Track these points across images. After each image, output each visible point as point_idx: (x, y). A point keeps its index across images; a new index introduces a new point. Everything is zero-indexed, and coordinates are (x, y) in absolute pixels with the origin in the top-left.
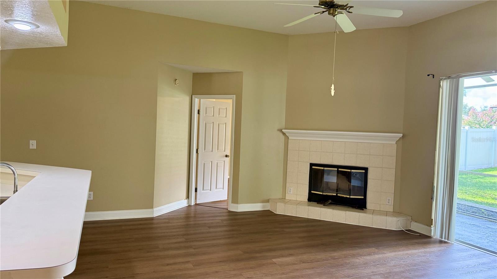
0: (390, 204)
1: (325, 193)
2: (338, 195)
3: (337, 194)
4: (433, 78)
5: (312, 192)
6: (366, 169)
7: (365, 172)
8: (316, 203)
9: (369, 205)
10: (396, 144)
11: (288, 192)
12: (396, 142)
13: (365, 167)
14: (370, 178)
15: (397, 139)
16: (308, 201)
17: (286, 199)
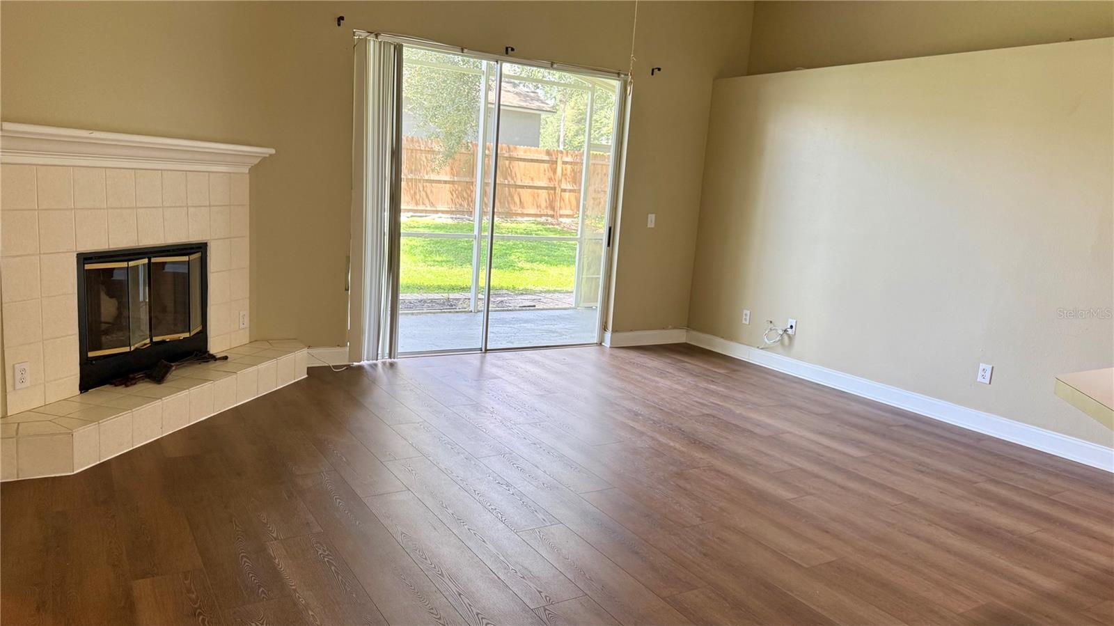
0: (245, 325)
1: (133, 345)
2: (156, 339)
3: (151, 340)
5: (91, 354)
6: (202, 248)
7: (202, 257)
9: (214, 347)
10: (249, 174)
11: (13, 386)
12: (249, 171)
13: (201, 243)
14: (212, 271)
15: (257, 161)
16: (81, 393)
17: (9, 415)
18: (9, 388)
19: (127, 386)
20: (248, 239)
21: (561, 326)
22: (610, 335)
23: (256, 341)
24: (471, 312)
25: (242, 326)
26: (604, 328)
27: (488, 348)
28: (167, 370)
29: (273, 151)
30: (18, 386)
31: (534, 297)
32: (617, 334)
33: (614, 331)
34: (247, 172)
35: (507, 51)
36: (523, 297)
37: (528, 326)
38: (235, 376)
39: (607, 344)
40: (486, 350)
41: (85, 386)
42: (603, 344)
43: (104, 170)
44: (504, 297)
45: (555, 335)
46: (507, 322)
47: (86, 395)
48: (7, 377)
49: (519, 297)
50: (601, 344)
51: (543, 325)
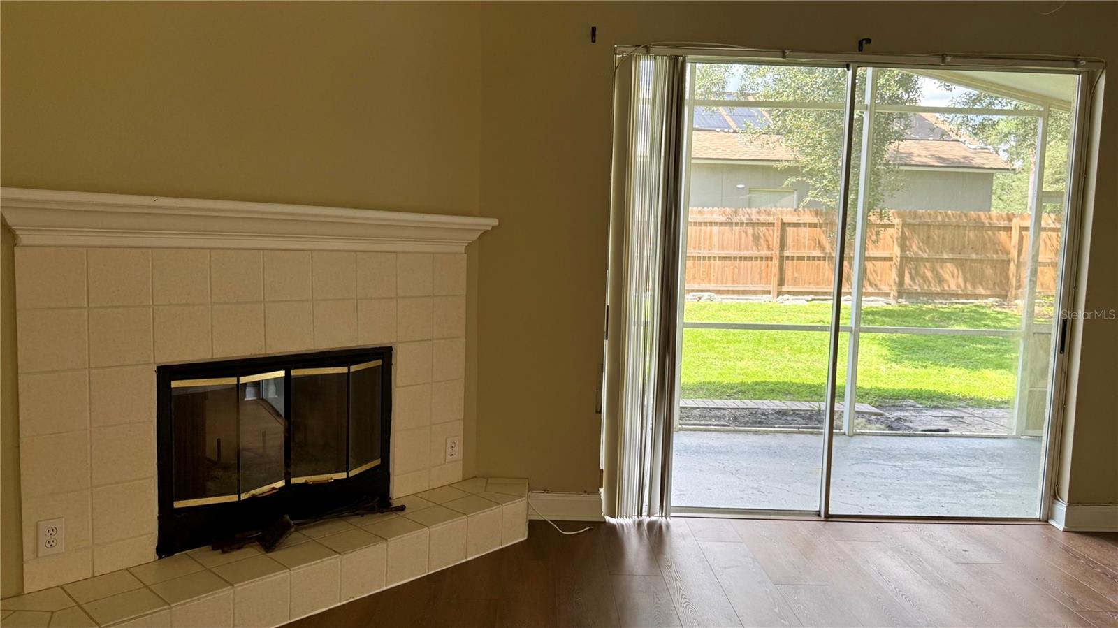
0: (455, 457)
1: (246, 491)
2: (295, 481)
3: (288, 482)
4: (594, 41)
5: (178, 504)
6: (385, 354)
7: (382, 366)
8: (208, 547)
9: (400, 488)
10: (465, 253)
11: (36, 551)
12: (465, 249)
13: (380, 348)
14: (398, 385)
15: (476, 236)
16: (160, 558)
17: (26, 592)
18: (27, 555)
19: (224, 552)
20: (463, 340)
21: (983, 470)
22: (1065, 509)
23: (475, 477)
24: (844, 434)
25: (449, 458)
26: (1053, 494)
27: (830, 513)
28: (284, 530)
29: (495, 222)
30: (43, 551)
31: (953, 413)
32: (1078, 508)
33: (1072, 502)
34: (463, 251)
35: (862, 45)
36: (935, 412)
37: (924, 465)
38: (385, 545)
39: (1059, 523)
40: (828, 517)
41: (166, 547)
42: (1051, 522)
43: (209, 251)
44: (907, 410)
45: (968, 487)
46: (892, 457)
47: (167, 560)
48: (25, 540)
49: (930, 413)
50: (1047, 521)
51: (953, 465)
